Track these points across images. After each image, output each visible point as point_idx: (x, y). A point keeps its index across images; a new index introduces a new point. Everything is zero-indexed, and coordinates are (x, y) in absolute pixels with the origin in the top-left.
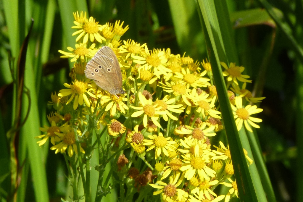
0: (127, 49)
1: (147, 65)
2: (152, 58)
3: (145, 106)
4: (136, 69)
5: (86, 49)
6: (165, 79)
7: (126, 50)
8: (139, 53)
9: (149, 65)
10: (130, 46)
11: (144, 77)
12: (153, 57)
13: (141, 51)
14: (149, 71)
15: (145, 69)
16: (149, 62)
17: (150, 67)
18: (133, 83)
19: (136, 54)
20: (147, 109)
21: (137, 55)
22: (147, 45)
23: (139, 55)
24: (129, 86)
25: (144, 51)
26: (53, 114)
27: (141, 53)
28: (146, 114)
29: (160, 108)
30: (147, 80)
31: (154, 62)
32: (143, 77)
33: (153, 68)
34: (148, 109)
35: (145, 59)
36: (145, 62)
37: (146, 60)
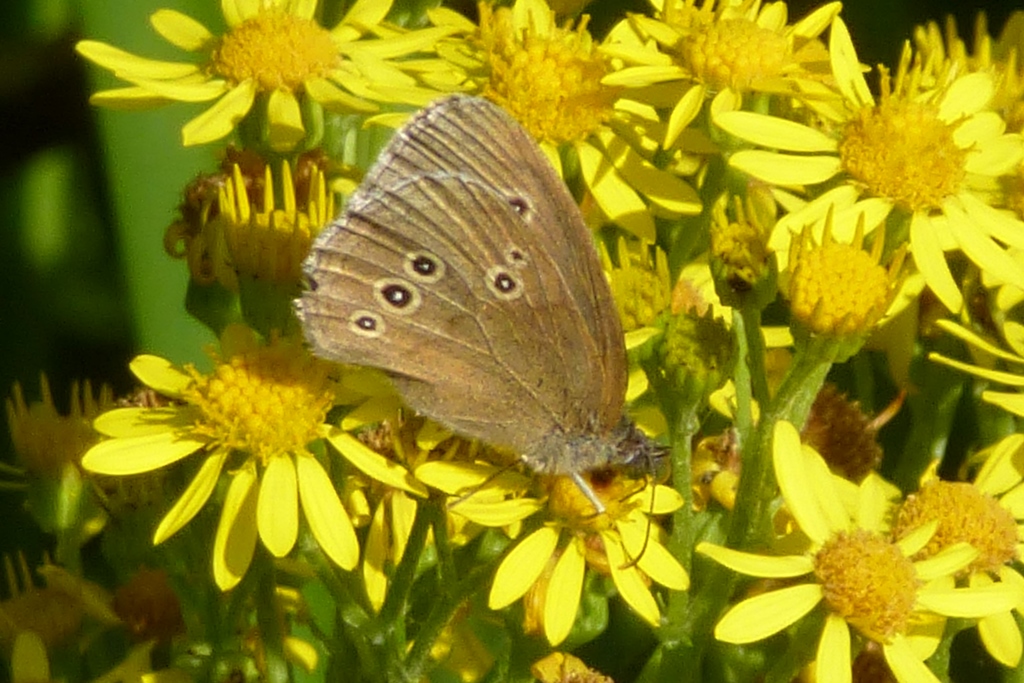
0: (676, 53)
1: (845, 193)
2: (894, 136)
3: (830, 548)
4: (751, 232)
5: (315, 26)
6: (996, 289)
7: (666, 59)
8: (780, 88)
9: (864, 196)
10: (702, 29)
11: (827, 299)
12: (898, 123)
13: (793, 67)
14: (867, 245)
15: (835, 231)
16: (869, 169)
17: (876, 212)
18: (724, 349)
19: (749, 102)
20: (849, 573)
21: (763, 104)
22: (843, 15)
23: (779, 107)
24: (690, 375)
25: (822, 68)
26: (25, 568)
27: (795, 87)
28: (837, 612)
29: (959, 556)
30: (851, 324)
31: (911, 169)
32: (814, 300)
33: (898, 220)
34: (860, 575)
35: (830, 145)
36: (828, 168)
37: (836, 154)
